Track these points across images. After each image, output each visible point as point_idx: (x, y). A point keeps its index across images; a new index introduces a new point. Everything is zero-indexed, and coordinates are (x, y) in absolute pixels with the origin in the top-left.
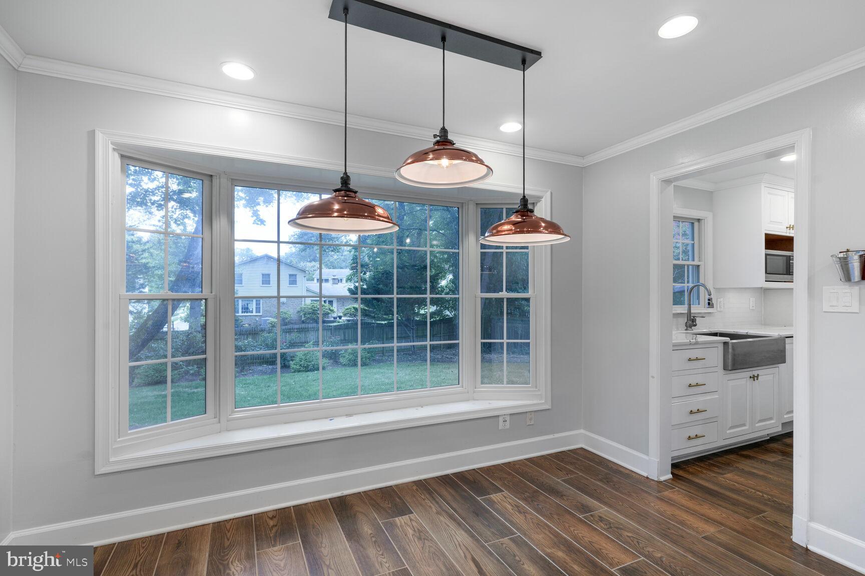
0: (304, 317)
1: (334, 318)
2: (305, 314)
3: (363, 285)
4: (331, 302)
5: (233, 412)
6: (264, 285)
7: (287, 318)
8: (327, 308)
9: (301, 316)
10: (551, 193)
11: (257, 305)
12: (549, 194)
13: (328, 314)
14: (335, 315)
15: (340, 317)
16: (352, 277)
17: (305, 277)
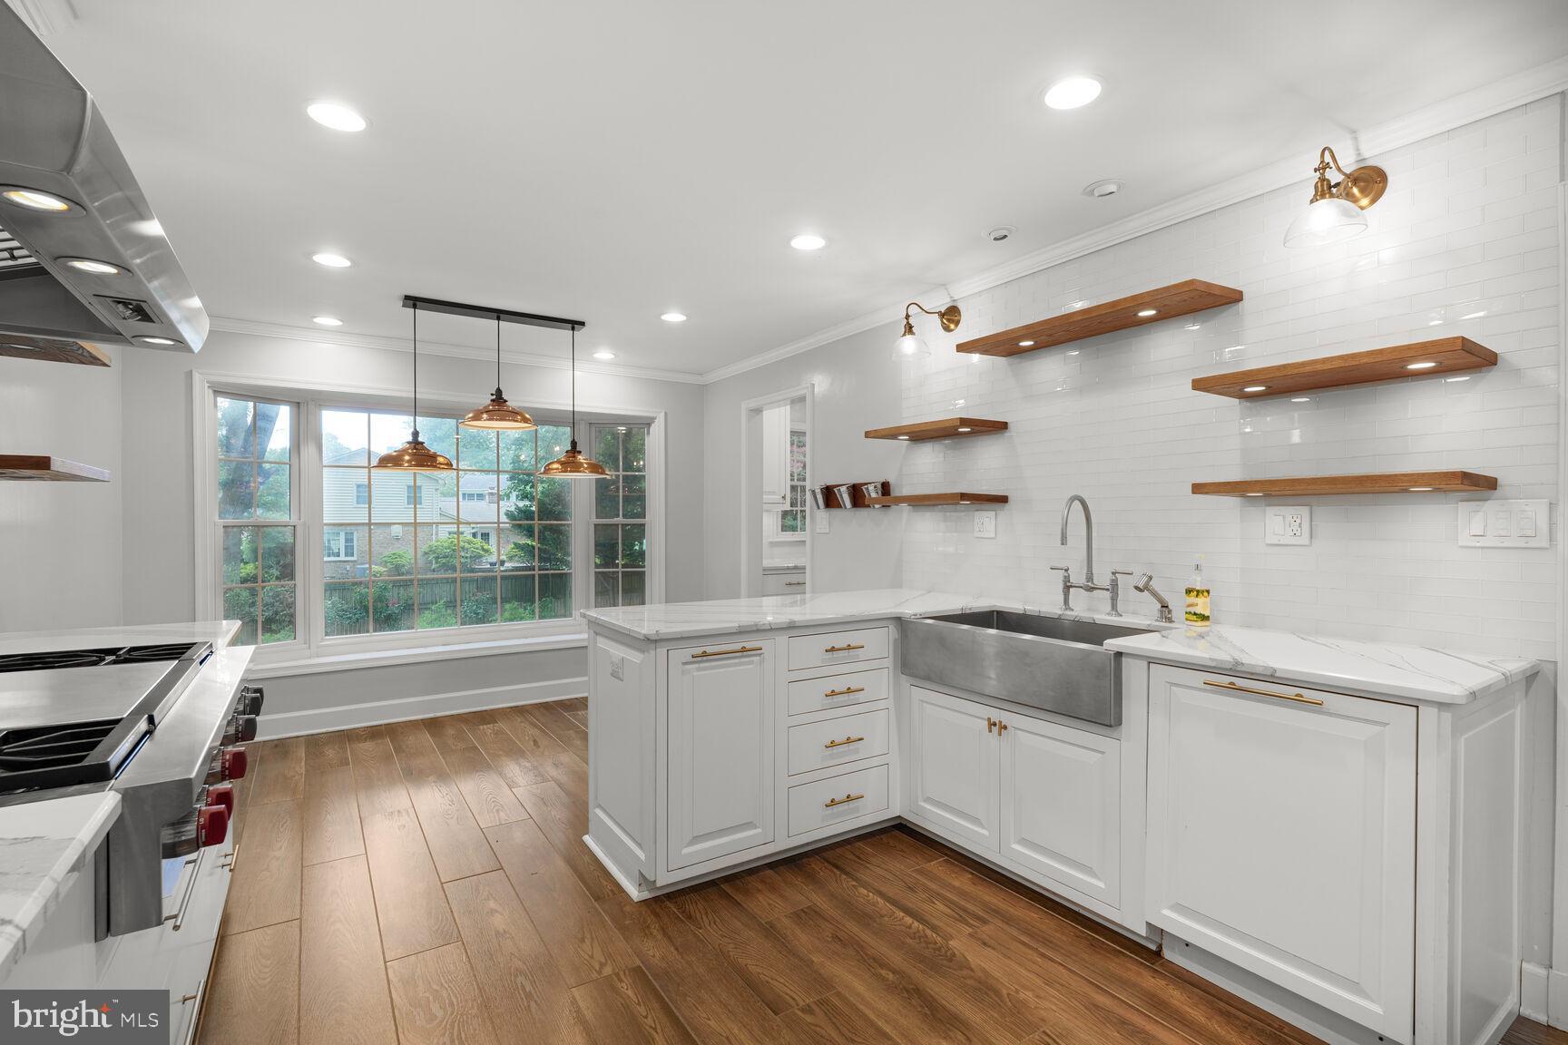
0: (436, 563)
1: (491, 564)
2: (437, 558)
3: (531, 506)
4: (485, 536)
5: (323, 640)
6: (359, 506)
7: (404, 566)
8: (476, 546)
9: (431, 562)
10: (666, 413)
11: (347, 541)
12: (662, 415)
13: (481, 556)
14: (493, 559)
15: (502, 563)
16: (511, 492)
17: (437, 490)
